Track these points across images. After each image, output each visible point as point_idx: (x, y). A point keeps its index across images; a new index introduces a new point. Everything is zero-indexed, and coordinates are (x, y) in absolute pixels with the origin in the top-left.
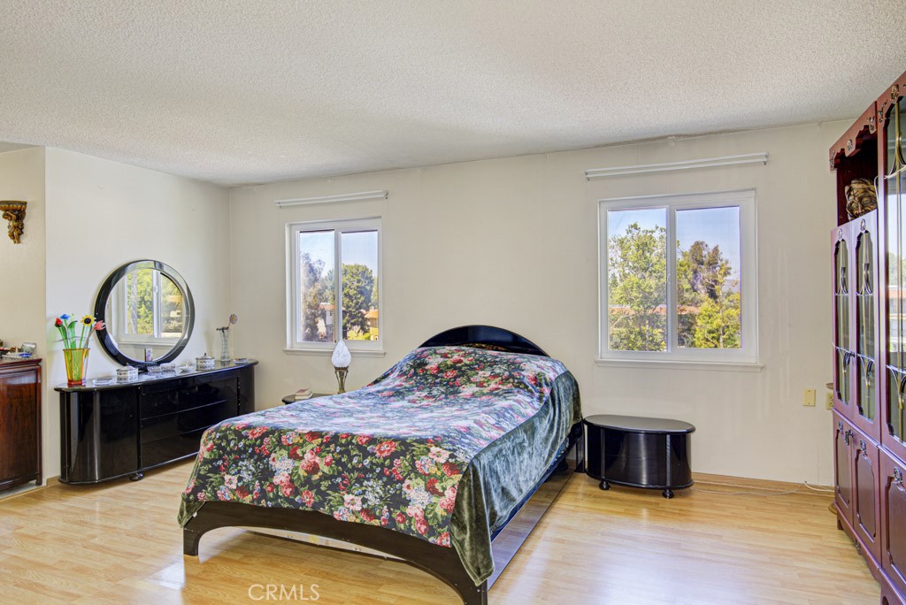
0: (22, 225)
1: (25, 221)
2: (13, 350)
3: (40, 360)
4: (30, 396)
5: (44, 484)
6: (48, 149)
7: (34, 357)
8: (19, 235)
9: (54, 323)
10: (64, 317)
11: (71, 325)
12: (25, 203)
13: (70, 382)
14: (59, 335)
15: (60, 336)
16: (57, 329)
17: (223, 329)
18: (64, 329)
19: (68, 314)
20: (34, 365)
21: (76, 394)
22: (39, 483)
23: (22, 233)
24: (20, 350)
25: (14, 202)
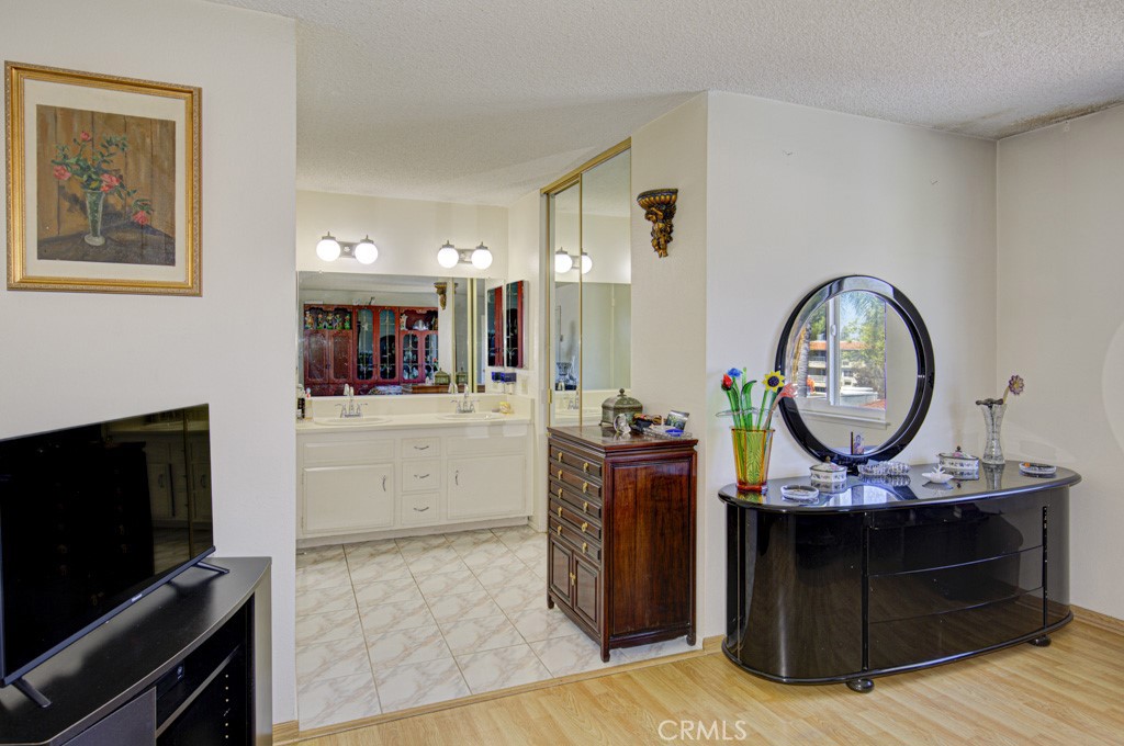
0: (671, 226)
1: (675, 221)
2: (657, 421)
3: (695, 442)
4: (681, 500)
5: (699, 645)
6: (711, 93)
7: (685, 436)
8: (667, 242)
9: (720, 384)
10: (734, 373)
11: (746, 388)
12: (675, 192)
13: (743, 488)
14: (725, 402)
15: (727, 404)
16: (724, 393)
17: (990, 403)
18: (735, 394)
19: (739, 368)
20: (684, 450)
21: (755, 512)
22: (692, 642)
23: (671, 239)
24: (667, 423)
25: (661, 192)
